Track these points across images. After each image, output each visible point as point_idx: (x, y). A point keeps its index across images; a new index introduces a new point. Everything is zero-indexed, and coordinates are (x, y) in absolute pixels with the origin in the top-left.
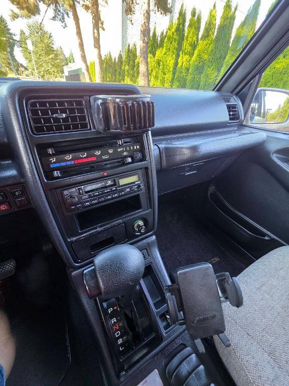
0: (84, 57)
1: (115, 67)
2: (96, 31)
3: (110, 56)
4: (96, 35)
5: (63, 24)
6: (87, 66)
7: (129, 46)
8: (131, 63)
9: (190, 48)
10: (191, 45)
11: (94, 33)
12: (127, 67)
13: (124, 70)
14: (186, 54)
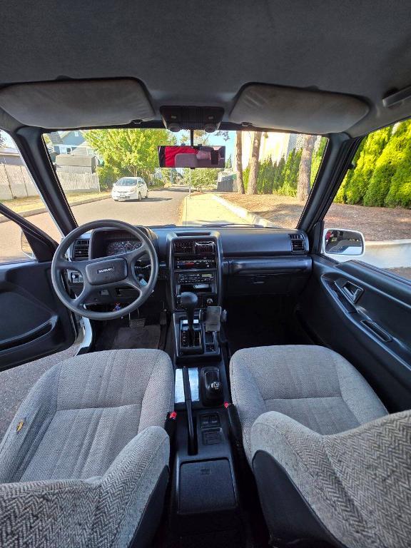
0: (240, 166)
1: (274, 172)
2: (256, 141)
3: (271, 160)
4: (256, 144)
5: (226, 138)
6: (241, 173)
7: (294, 150)
8: (294, 166)
9: (376, 146)
10: (378, 143)
11: (254, 143)
12: (288, 172)
13: (284, 175)
14: (369, 153)
